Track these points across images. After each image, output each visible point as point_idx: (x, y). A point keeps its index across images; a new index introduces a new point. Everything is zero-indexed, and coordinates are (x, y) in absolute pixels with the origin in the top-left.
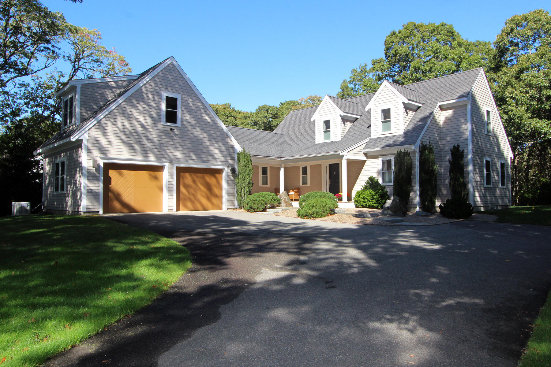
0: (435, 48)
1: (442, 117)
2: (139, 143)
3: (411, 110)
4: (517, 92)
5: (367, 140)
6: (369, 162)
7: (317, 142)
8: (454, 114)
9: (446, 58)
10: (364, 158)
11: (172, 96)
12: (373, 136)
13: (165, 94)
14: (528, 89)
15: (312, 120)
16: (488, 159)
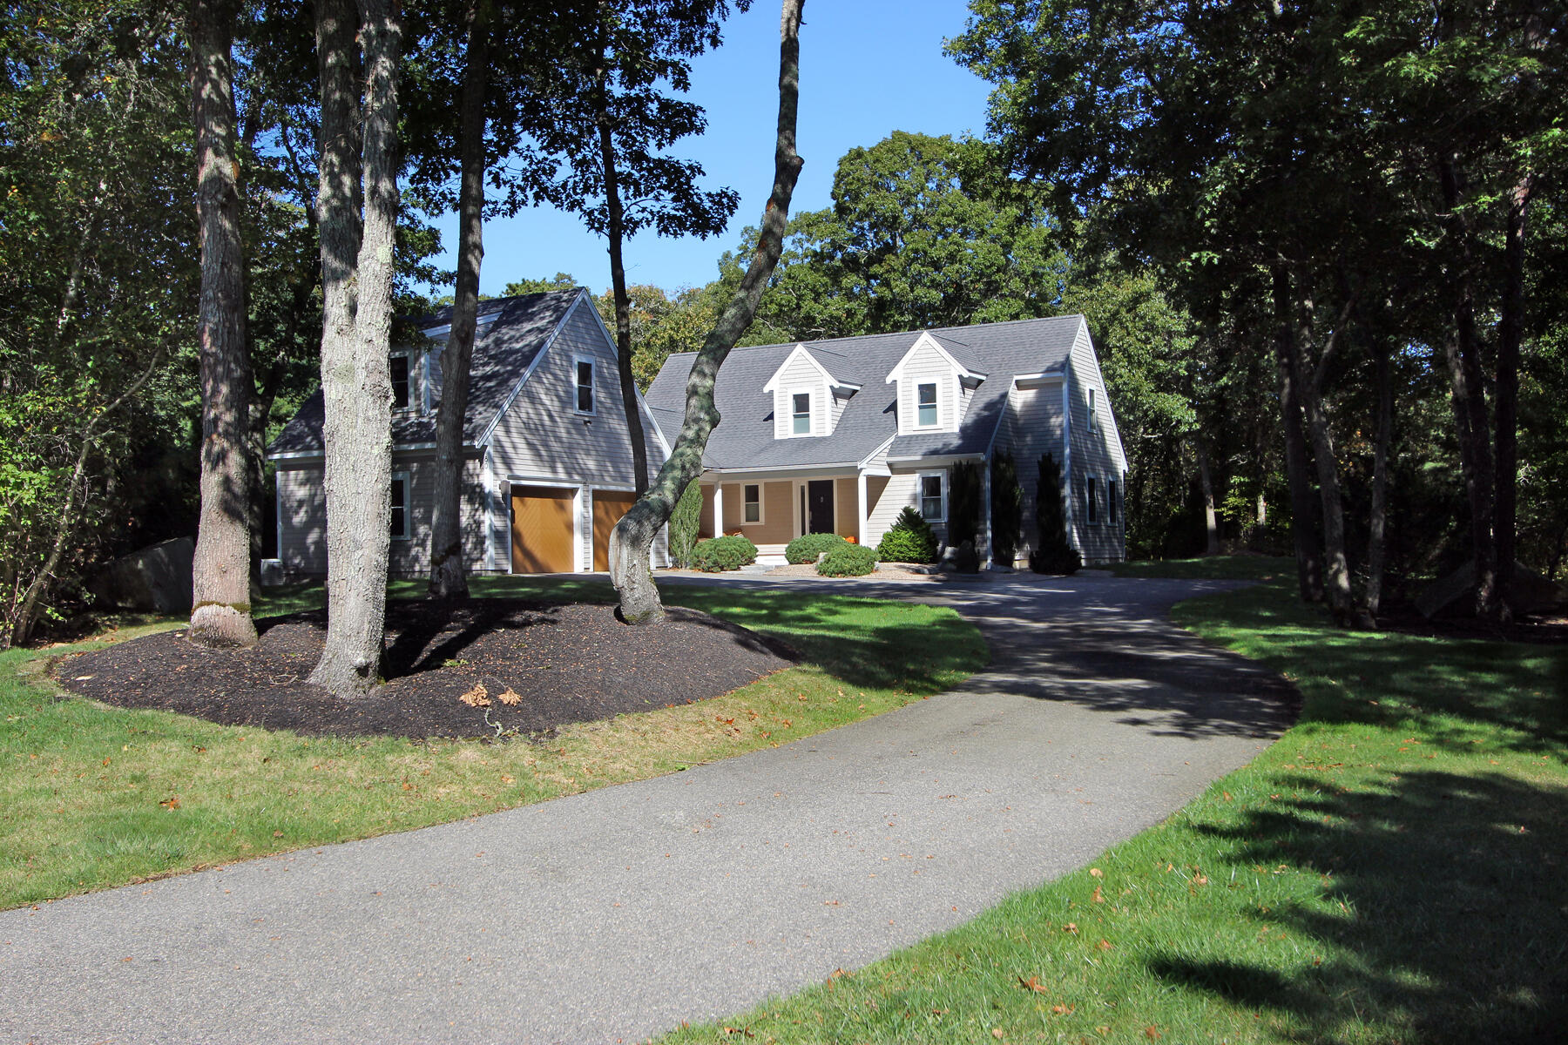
0: (960, 210)
1: (1019, 400)
2: (546, 445)
3: (970, 387)
4: (1131, 340)
5: (892, 440)
6: (896, 480)
7: (777, 437)
8: (1039, 397)
9: (983, 232)
10: (887, 472)
11: (584, 360)
12: (901, 432)
13: (577, 359)
14: (1150, 335)
15: (766, 390)
16: (1092, 476)
